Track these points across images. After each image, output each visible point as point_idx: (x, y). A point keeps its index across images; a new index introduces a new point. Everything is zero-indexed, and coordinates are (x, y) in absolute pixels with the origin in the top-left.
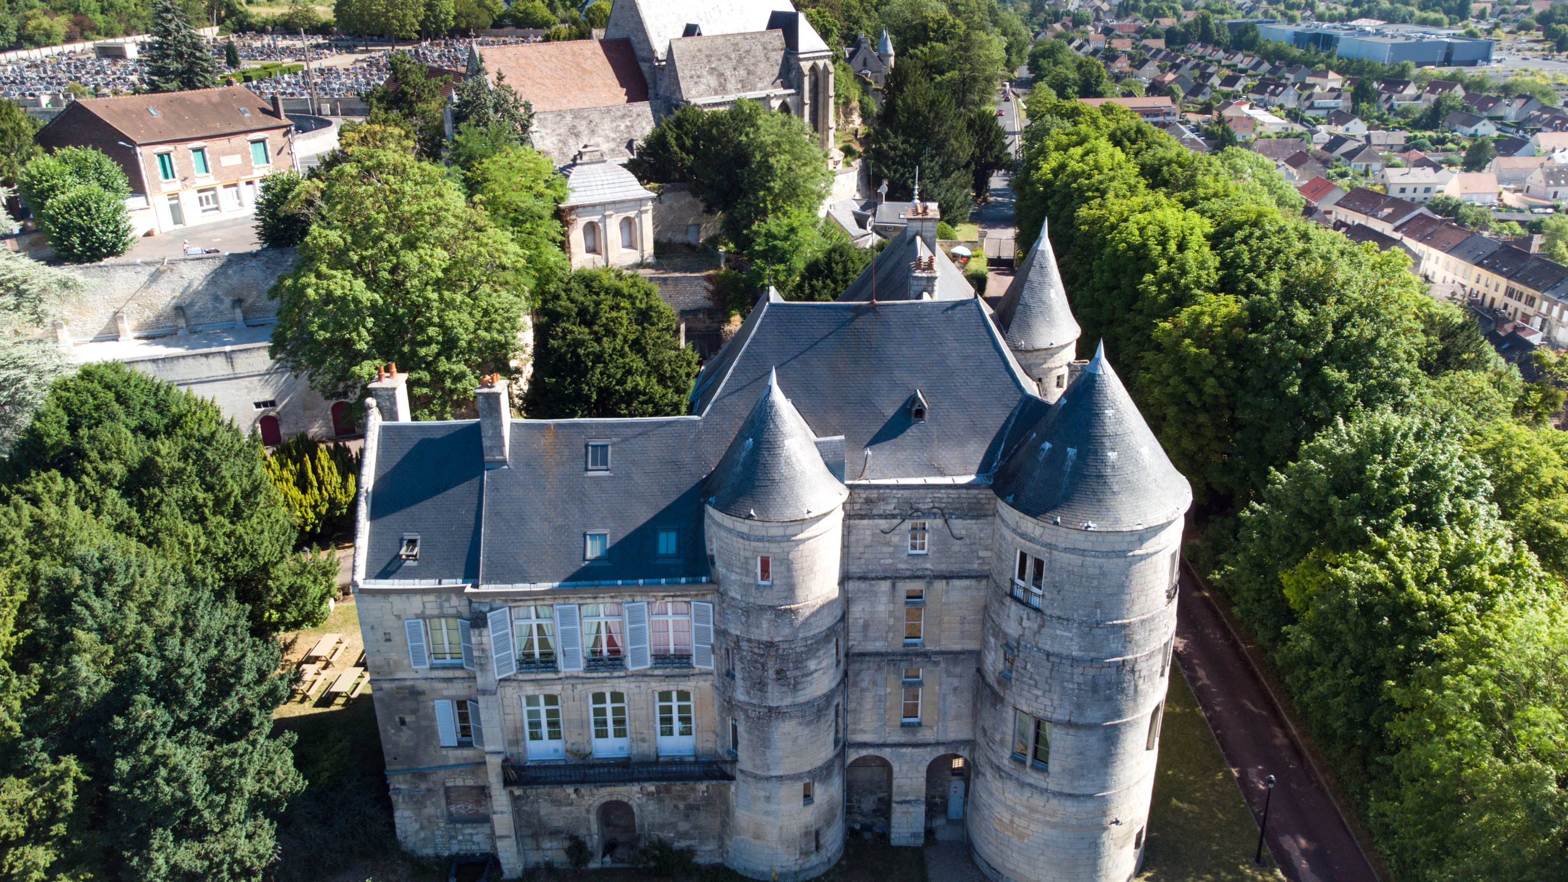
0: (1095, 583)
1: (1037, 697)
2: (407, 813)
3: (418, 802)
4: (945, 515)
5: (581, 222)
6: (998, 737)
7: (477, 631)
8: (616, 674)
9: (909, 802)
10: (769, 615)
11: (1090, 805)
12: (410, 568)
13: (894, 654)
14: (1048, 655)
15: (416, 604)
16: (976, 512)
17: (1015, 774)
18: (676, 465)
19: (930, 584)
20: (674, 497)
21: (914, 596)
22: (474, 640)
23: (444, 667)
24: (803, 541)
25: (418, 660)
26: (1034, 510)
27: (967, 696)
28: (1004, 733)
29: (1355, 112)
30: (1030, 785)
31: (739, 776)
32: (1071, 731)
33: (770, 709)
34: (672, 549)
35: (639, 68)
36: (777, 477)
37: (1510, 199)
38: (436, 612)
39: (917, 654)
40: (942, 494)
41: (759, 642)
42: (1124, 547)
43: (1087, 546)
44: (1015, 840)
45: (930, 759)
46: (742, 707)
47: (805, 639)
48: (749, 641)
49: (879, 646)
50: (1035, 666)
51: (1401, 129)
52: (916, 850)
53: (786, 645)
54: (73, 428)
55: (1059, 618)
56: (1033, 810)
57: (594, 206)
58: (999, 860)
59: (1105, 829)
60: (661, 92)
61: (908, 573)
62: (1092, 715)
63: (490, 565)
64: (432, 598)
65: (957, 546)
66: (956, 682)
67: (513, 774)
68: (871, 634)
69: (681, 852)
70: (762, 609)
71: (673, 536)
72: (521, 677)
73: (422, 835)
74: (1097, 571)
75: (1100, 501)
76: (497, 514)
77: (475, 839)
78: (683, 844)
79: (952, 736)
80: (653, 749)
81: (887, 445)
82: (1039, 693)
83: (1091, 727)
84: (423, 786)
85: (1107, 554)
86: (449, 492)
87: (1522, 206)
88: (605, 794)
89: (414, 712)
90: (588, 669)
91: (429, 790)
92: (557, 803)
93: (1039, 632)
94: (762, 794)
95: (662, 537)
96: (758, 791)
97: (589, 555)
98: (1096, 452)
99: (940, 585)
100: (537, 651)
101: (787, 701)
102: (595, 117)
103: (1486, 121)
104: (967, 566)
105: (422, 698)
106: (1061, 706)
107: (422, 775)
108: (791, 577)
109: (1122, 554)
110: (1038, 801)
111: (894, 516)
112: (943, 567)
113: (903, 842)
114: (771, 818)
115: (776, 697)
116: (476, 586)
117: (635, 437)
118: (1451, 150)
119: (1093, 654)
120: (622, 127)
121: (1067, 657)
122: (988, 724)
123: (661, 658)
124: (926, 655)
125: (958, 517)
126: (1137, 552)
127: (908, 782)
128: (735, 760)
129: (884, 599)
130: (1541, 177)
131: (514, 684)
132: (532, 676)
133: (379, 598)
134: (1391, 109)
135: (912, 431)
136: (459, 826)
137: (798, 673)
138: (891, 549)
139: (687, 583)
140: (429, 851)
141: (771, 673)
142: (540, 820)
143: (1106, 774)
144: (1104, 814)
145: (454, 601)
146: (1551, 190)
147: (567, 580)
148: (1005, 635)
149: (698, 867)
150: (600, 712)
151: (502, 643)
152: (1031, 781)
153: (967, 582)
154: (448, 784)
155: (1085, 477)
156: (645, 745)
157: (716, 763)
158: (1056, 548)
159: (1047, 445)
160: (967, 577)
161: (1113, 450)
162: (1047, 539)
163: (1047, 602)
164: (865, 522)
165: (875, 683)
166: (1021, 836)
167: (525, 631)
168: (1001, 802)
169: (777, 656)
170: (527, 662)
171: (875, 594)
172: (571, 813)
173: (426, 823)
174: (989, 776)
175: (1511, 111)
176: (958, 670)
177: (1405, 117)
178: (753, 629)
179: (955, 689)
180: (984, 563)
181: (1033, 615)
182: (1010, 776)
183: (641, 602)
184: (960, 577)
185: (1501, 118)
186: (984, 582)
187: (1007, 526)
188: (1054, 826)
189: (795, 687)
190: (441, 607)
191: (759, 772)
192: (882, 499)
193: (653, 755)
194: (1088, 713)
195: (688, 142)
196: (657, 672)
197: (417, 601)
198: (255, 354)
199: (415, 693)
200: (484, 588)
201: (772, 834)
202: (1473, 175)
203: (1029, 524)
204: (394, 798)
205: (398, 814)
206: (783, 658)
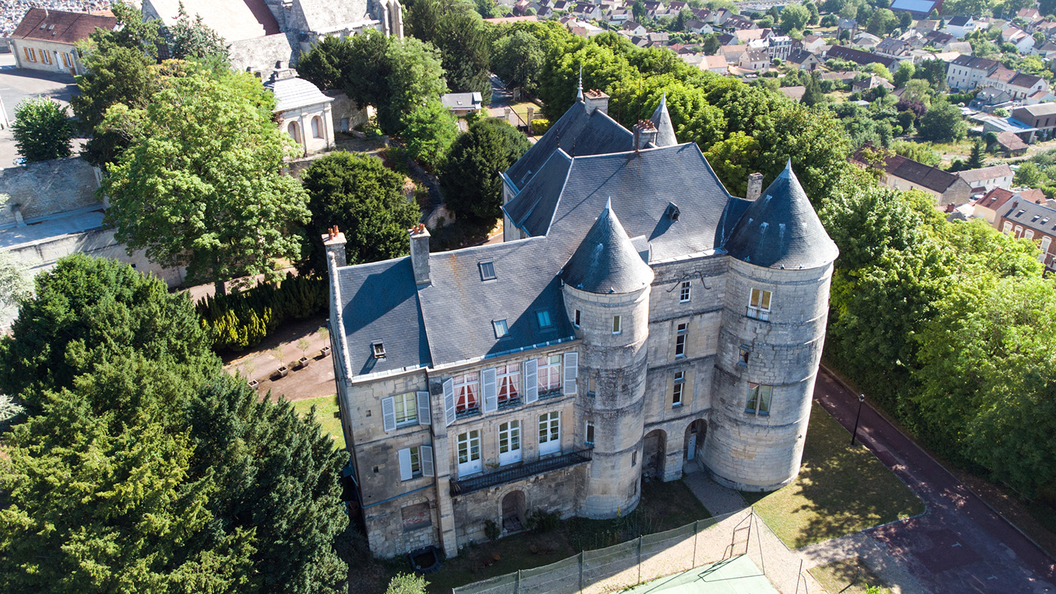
0: (802, 300)
1: (765, 373)
2: (378, 532)
3: (384, 522)
4: (701, 275)
5: (287, 122)
6: (735, 402)
7: (436, 397)
8: (516, 409)
9: (675, 453)
10: (620, 352)
11: (791, 429)
12: (382, 363)
13: (671, 365)
14: (773, 346)
15: (390, 386)
16: (718, 270)
17: (748, 421)
18: (538, 269)
19: (692, 318)
20: (541, 290)
21: (682, 327)
22: (434, 403)
23: (406, 427)
24: (639, 302)
25: (390, 424)
26: (767, 262)
27: (709, 382)
28: (740, 399)
29: (638, 23)
30: (758, 425)
31: (594, 457)
32: (784, 389)
33: (618, 411)
34: (548, 322)
35: (268, 9)
36: (622, 265)
37: (734, 70)
38: (403, 390)
39: (684, 363)
40: (701, 263)
41: (613, 370)
42: (816, 277)
43: (798, 279)
44: (746, 460)
45: (687, 425)
46: (599, 413)
47: (637, 364)
48: (606, 370)
49: (662, 362)
50: (765, 354)
51: (664, 31)
52: (678, 481)
53: (628, 369)
54: (75, 305)
55: (780, 324)
56: (760, 440)
57: (294, 110)
58: (735, 475)
59: (796, 441)
60: (290, 26)
61: (680, 314)
62: (795, 377)
63: (437, 351)
64: (401, 380)
65: (707, 293)
66: (703, 375)
67: (458, 488)
68: (658, 356)
69: (553, 514)
70: (616, 349)
71: (546, 314)
72: (458, 423)
73: (387, 544)
74: (803, 293)
75: (802, 252)
76: (433, 317)
77: (421, 539)
78: (553, 509)
79: (699, 409)
80: (537, 453)
81: (659, 238)
82: (767, 370)
83: (794, 384)
84: (388, 511)
85: (808, 282)
86: (396, 308)
87: (741, 74)
88: (506, 489)
89: (385, 461)
90: (500, 408)
91: (392, 513)
92: (478, 501)
93: (768, 334)
94: (610, 464)
95: (540, 315)
96: (606, 463)
97: (498, 336)
98: (796, 225)
99: (697, 318)
100: (466, 404)
101: (628, 404)
102: (251, 46)
103: (707, 25)
104: (711, 305)
105: (391, 450)
106: (779, 375)
107: (388, 504)
108: (632, 326)
109: (815, 281)
110: (762, 434)
111: (674, 281)
112: (699, 307)
113: (671, 479)
114: (614, 479)
115: (622, 403)
116: (431, 367)
117: (507, 254)
118: (694, 43)
119: (798, 342)
120: (271, 53)
121: (784, 346)
122: (726, 396)
123: (543, 394)
124: (688, 362)
125: (709, 276)
126: (822, 278)
127: (675, 441)
128: (592, 447)
129: (667, 333)
130: (747, 57)
131: (454, 428)
132: (465, 421)
133: (365, 387)
134: (655, 19)
135: (672, 228)
136: (412, 532)
137: (633, 385)
138: (671, 301)
139: (562, 342)
140: (391, 555)
141: (620, 389)
142: (467, 515)
143: (799, 410)
144: (796, 433)
145: (415, 380)
146: (753, 64)
147: (489, 353)
148: (742, 340)
149: (562, 522)
150: (505, 435)
151: (449, 399)
152: (759, 423)
153: (711, 314)
154: (403, 506)
155: (793, 239)
156: (532, 451)
157: (575, 454)
158: (780, 283)
159: (765, 224)
160: (712, 311)
161: (804, 221)
162: (774, 279)
163: (773, 316)
164: (658, 287)
165: (660, 385)
166: (750, 457)
167: (459, 392)
168: (737, 440)
169: (623, 377)
170: (460, 410)
171: (662, 330)
172: (487, 505)
173: (389, 535)
174: (727, 427)
175: (717, 18)
176: (705, 368)
177: (663, 24)
178: (609, 363)
179: (703, 380)
180: (720, 301)
181: (764, 325)
182: (744, 424)
183: (534, 359)
184: (708, 312)
185: (712, 23)
186: (720, 312)
187: (744, 275)
188: (770, 446)
189: (632, 395)
190: (407, 386)
191: (609, 452)
192: (668, 271)
193: (537, 456)
194: (794, 376)
195: (336, 60)
196: (541, 403)
197: (391, 384)
198: (59, 244)
199: (386, 448)
200: (437, 368)
201: (614, 488)
202: (711, 57)
203: (762, 272)
204: (368, 523)
205: (370, 534)
206: (627, 378)
